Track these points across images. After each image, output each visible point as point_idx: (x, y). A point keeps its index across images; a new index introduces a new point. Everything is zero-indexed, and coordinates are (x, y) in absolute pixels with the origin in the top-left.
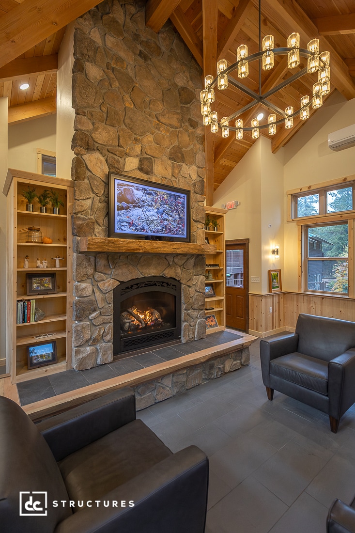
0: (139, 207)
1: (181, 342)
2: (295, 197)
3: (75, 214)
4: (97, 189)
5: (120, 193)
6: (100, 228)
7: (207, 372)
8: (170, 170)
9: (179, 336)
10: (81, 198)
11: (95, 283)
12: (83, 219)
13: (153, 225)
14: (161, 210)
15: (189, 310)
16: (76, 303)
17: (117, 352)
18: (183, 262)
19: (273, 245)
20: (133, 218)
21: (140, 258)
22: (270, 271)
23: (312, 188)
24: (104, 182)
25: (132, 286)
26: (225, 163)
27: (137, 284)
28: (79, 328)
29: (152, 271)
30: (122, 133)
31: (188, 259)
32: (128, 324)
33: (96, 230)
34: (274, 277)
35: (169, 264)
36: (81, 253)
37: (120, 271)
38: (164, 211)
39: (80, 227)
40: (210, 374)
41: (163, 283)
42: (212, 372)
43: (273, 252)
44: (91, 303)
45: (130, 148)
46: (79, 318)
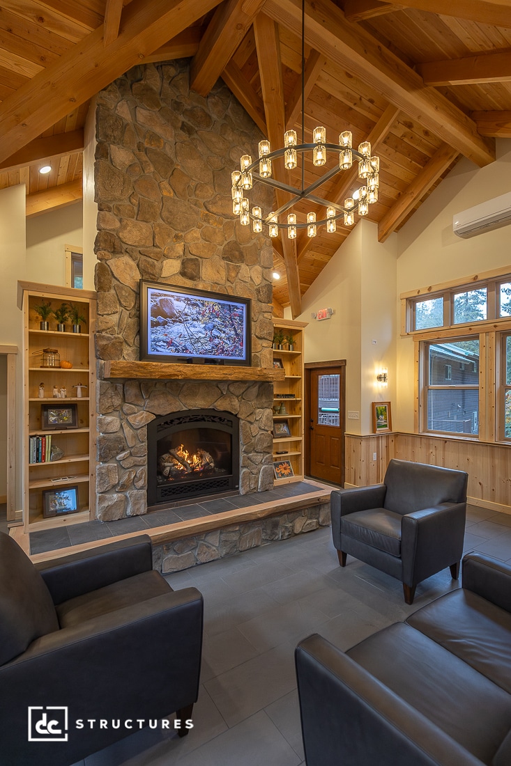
0: (180, 322)
1: (239, 493)
2: (412, 302)
3: (98, 332)
4: (125, 301)
5: (156, 306)
6: (131, 349)
7: (269, 532)
8: (223, 274)
9: (237, 486)
10: (105, 313)
11: (123, 417)
12: (108, 339)
13: (200, 344)
14: (210, 325)
15: (251, 452)
16: (100, 441)
17: (152, 501)
18: (242, 391)
19: (379, 369)
20: (172, 336)
21: (184, 385)
22: (373, 404)
23: (432, 291)
24: (134, 291)
25: (172, 421)
26: (314, 257)
27: (179, 419)
28: (103, 471)
29: (199, 403)
30: (158, 229)
31: (249, 387)
32: (168, 469)
33: (125, 352)
34: (381, 412)
35: (222, 393)
36: (105, 379)
37: (156, 403)
38: (214, 326)
39: (104, 348)
40: (274, 534)
41: (214, 417)
42: (276, 531)
43: (380, 378)
44: (119, 440)
45: (169, 248)
46: (104, 458)
